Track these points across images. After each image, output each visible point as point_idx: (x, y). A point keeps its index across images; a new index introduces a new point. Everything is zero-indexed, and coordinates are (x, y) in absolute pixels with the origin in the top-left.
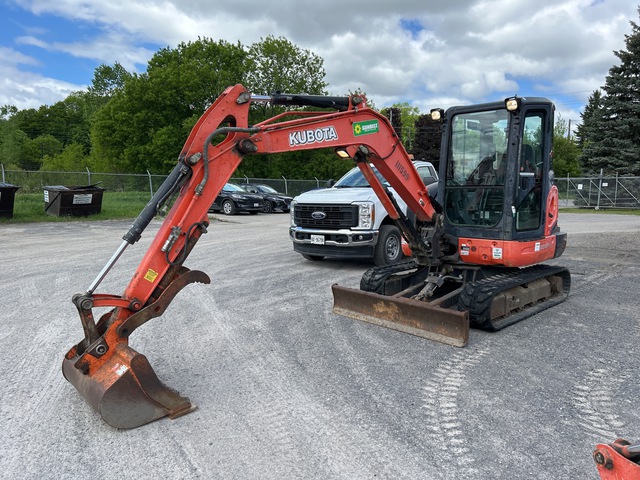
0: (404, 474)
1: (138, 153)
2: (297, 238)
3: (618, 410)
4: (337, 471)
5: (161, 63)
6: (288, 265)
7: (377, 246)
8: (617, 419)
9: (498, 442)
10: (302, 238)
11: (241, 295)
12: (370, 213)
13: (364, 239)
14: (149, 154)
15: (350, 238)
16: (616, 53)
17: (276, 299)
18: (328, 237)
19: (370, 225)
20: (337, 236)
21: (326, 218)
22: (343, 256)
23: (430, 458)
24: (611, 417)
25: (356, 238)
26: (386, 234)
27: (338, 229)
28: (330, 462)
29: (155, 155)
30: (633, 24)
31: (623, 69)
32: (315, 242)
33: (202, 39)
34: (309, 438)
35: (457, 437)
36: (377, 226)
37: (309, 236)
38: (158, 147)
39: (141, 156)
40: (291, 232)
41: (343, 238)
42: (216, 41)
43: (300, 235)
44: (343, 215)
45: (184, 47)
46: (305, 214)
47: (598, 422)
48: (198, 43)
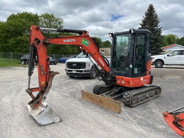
0: (120, 123)
1: (4, 46)
2: (68, 71)
3: (157, 107)
4: (105, 124)
5: (12, 18)
6: (65, 79)
7: (90, 73)
8: (158, 109)
9: (136, 115)
10: (70, 71)
11: (57, 87)
12: (89, 64)
13: (87, 72)
14: (8, 47)
15: (84, 71)
16: (140, 24)
17: (68, 88)
18: (77, 71)
19: (89, 68)
20: (80, 71)
21: (77, 66)
22: (82, 76)
23: (124, 119)
24: (157, 108)
25: (85, 71)
26: (92, 70)
27: (80, 69)
28: (103, 122)
29: (10, 47)
30: (144, 17)
31: (141, 28)
32: (74, 73)
33: (24, 12)
34: (95, 118)
35: (128, 115)
36: (90, 68)
37: (72, 71)
38: (11, 44)
39: (5, 47)
40: (66, 70)
41: (82, 71)
42: (29, 13)
43: (69, 71)
44: (82, 65)
45: (19, 14)
46: (70, 65)
47: (155, 109)
48: (23, 13)
